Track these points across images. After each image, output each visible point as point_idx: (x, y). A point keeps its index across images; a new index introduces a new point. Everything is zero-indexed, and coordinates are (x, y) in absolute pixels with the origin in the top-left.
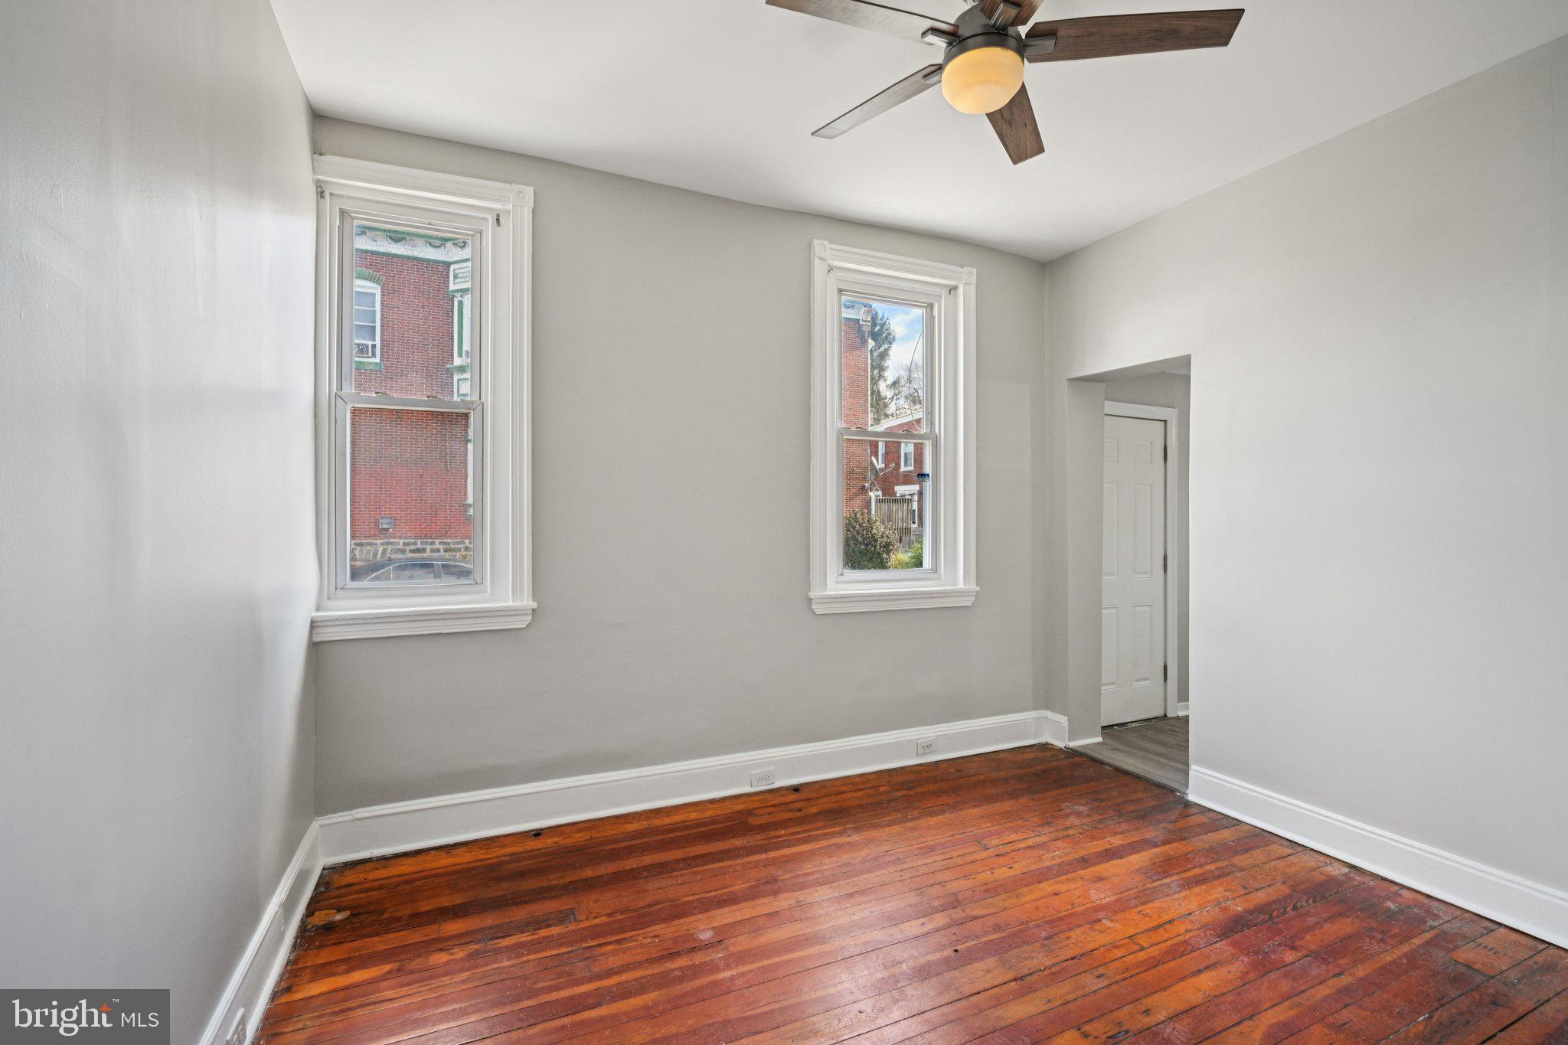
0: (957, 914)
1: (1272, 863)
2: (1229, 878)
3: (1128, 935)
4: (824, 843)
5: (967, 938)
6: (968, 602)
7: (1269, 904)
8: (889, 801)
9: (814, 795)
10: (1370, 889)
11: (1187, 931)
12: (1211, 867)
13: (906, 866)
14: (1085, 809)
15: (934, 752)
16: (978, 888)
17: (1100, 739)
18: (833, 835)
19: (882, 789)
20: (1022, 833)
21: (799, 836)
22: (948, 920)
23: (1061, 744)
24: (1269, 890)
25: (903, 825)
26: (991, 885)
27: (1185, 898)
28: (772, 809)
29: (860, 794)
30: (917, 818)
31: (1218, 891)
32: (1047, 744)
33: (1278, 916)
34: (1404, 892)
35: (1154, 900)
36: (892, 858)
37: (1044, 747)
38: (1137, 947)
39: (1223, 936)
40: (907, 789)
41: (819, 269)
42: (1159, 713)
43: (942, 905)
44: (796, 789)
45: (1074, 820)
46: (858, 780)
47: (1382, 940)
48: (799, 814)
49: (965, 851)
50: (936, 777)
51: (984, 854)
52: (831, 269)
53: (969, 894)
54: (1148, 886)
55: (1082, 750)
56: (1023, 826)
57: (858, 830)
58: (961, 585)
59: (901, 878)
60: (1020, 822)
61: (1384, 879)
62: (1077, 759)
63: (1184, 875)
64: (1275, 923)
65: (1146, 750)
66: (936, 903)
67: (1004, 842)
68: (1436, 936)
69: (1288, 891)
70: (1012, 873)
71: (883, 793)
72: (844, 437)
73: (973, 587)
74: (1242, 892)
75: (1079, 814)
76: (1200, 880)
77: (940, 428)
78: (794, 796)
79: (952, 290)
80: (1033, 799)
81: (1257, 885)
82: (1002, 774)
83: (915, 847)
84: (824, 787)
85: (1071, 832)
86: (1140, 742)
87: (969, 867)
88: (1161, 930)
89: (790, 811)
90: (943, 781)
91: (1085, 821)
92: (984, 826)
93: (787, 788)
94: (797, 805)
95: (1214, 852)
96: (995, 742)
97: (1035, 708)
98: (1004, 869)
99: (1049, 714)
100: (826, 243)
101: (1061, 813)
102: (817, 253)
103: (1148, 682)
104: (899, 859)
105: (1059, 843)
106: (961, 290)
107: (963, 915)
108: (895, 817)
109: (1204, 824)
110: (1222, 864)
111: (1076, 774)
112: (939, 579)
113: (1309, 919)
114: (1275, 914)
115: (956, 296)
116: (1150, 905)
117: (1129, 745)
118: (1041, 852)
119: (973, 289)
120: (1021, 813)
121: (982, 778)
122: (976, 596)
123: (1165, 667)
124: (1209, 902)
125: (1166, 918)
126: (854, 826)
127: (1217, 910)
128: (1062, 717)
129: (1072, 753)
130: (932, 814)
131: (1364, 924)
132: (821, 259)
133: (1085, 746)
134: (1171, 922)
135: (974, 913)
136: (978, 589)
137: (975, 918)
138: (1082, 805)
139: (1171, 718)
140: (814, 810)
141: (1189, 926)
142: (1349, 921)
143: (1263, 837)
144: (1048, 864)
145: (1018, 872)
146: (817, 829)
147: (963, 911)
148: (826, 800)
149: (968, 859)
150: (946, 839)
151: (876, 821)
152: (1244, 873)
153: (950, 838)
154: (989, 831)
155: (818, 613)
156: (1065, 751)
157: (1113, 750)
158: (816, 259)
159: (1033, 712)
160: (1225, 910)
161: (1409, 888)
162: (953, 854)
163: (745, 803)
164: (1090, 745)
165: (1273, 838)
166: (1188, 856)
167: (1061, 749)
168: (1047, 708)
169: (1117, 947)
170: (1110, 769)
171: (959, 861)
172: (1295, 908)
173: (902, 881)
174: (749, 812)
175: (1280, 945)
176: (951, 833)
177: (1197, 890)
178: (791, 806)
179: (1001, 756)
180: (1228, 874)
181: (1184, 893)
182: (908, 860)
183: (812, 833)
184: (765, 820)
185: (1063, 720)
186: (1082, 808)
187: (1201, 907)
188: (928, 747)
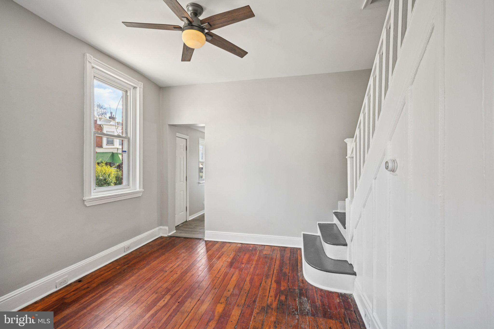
0: (171, 293)
1: (229, 248)
2: (224, 255)
3: (214, 276)
4: (109, 294)
5: (179, 297)
6: (140, 195)
7: (234, 257)
8: (124, 270)
9: (90, 280)
10: (246, 247)
11: (225, 269)
12: (219, 254)
13: (146, 287)
14: (184, 250)
15: (130, 249)
16: (173, 283)
17: (175, 231)
18: (110, 290)
19: (118, 268)
20: (173, 263)
21: (95, 297)
22: (170, 296)
23: (166, 236)
24: (232, 254)
25: (135, 276)
26: (175, 280)
27: (219, 263)
28: (73, 293)
29: (110, 272)
30: (138, 272)
31: (224, 259)
32: (161, 236)
33: (237, 259)
34: (251, 245)
35: (214, 266)
36: (139, 287)
37: (161, 238)
38: (218, 278)
39: (231, 267)
40: (128, 264)
41: (88, 66)
42: (185, 220)
43: (165, 293)
44: (80, 281)
45: (183, 255)
46: (106, 268)
47: (253, 256)
48: (89, 289)
49: (161, 275)
50: (134, 257)
51: (166, 274)
52: (93, 67)
53: (171, 286)
54: (210, 263)
55: (173, 235)
56: (172, 261)
57: (119, 284)
58: (138, 189)
59: (147, 292)
60: (170, 260)
61: (247, 244)
62: (173, 238)
63: (216, 258)
64: (237, 260)
65: (188, 231)
66: (163, 293)
67: (170, 267)
68: (259, 251)
69: (235, 253)
70: (178, 275)
71: (119, 269)
72: (96, 135)
73: (142, 190)
74: (228, 256)
75: (184, 252)
76: (219, 257)
77: (130, 135)
78: (80, 284)
79: (135, 88)
80: (169, 253)
81: (229, 254)
82: (155, 249)
83: (144, 280)
84: (92, 276)
85: (185, 258)
86: (185, 229)
87: (165, 279)
88: (220, 272)
89: (84, 289)
90: (138, 257)
91: (186, 254)
92: (161, 266)
93: (75, 282)
94: (86, 286)
95: (218, 250)
96: (148, 240)
97: (158, 226)
98: (175, 275)
99: (161, 227)
100: (92, 56)
101: (179, 254)
102: (88, 59)
103: (183, 212)
104: (141, 286)
105: (184, 262)
106: (138, 89)
107: (173, 292)
108: (130, 274)
109: (212, 244)
110: (221, 252)
111: (175, 242)
112: (130, 188)
113: (242, 257)
114: (236, 258)
115: (136, 90)
116: (214, 268)
117: (183, 231)
118: (181, 266)
119: (142, 90)
120: (169, 258)
121: (150, 252)
122: (142, 193)
123: (186, 207)
124: (224, 261)
125: (219, 269)
126: (116, 283)
127: (226, 262)
128: (166, 227)
129: (170, 237)
130: (142, 269)
131: (249, 254)
132: (89, 62)
133: (173, 234)
134: (220, 269)
135: (176, 290)
136: (143, 190)
137: (177, 291)
138: (183, 250)
139: (188, 221)
140: (94, 285)
141: (224, 268)
142: (247, 254)
143: (224, 243)
144: (185, 268)
145: (179, 274)
146: (102, 291)
147: (173, 291)
148: (96, 280)
149: (163, 277)
150: (152, 274)
151: (124, 278)
152: (226, 252)
153: (153, 273)
154: (163, 266)
155: (87, 206)
156: (169, 237)
157: (180, 233)
158: (87, 62)
159: (157, 228)
160: (228, 262)
161: (251, 244)
162: (158, 277)
163: (56, 296)
164: (174, 233)
165: (226, 243)
166: (214, 253)
167: (166, 237)
168: (161, 225)
169: (214, 280)
170: (183, 238)
171: (161, 278)
172: (238, 256)
173: (148, 292)
174: (63, 298)
175: (240, 264)
176: (152, 272)
177: (220, 260)
178: (83, 288)
179: (151, 244)
180: (223, 254)
181: (218, 262)
182: (145, 285)
183: (101, 293)
184: (74, 298)
185: (167, 228)
186: (183, 251)
187: (223, 263)
188: (128, 248)
